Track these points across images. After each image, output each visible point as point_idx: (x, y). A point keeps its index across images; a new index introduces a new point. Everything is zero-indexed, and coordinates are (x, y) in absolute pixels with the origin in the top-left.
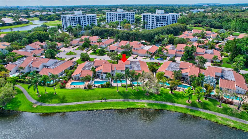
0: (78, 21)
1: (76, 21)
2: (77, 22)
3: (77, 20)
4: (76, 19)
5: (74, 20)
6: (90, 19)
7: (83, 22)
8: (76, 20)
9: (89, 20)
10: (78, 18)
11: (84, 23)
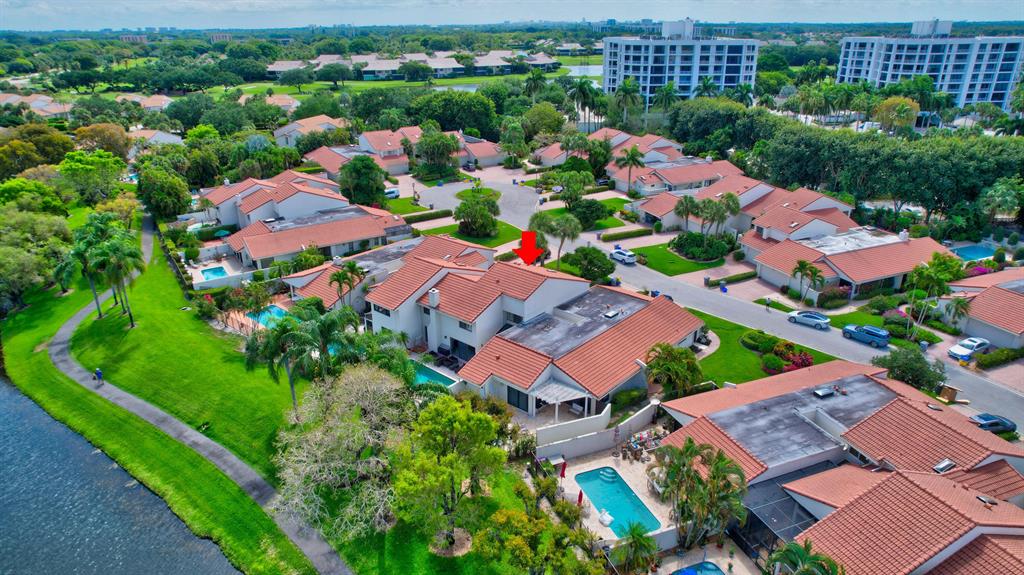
0: (650, 63)
1: (642, 64)
2: (646, 68)
3: (646, 58)
4: (642, 54)
5: (637, 59)
6: (719, 58)
7: (677, 70)
8: (642, 59)
9: (712, 63)
10: (651, 50)
11: (681, 78)
